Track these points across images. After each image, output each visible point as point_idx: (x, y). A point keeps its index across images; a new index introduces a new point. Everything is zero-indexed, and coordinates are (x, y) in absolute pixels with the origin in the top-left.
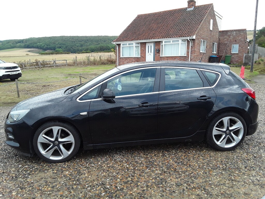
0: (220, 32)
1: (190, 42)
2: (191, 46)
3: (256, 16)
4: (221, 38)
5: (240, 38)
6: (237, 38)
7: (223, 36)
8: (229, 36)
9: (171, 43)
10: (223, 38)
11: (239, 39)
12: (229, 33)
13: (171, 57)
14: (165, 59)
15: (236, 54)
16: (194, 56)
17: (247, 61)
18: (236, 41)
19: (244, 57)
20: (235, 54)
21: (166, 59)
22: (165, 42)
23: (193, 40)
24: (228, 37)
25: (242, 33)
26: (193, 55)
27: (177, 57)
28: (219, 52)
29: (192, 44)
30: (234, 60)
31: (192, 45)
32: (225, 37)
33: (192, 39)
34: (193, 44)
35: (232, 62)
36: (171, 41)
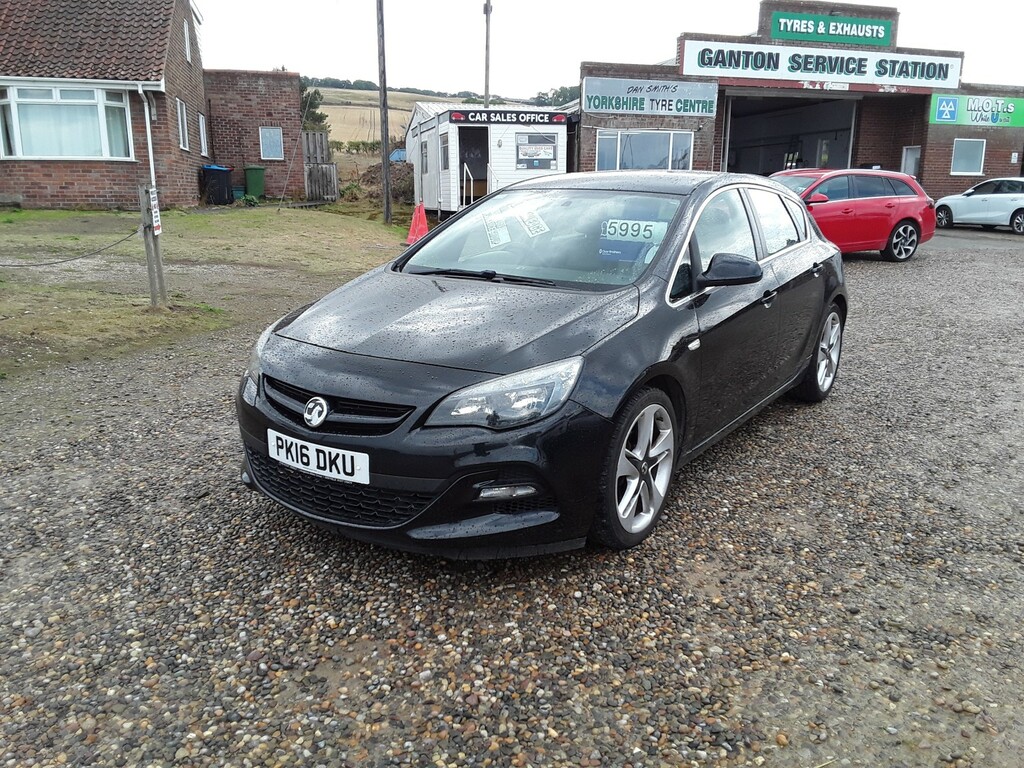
0: (207, 74)
1: (146, 104)
2: (152, 122)
3: (381, 36)
4: (216, 98)
5: (284, 104)
6: (275, 104)
7: (220, 91)
8: (244, 94)
9: (56, 98)
10: (221, 99)
11: (280, 107)
12: (243, 84)
13: (66, 165)
14: (32, 171)
15: (278, 161)
16: (170, 165)
17: (317, 190)
18: (270, 114)
19: (306, 174)
20: (274, 161)
21: (37, 171)
22: (21, 93)
23: (158, 95)
24: (238, 97)
25: (288, 86)
26: (165, 159)
27: (94, 165)
28: (217, 152)
29: (154, 111)
30: (274, 185)
31: (154, 118)
32: (230, 94)
33: (154, 93)
34: (158, 115)
35: (267, 190)
36: (56, 94)
